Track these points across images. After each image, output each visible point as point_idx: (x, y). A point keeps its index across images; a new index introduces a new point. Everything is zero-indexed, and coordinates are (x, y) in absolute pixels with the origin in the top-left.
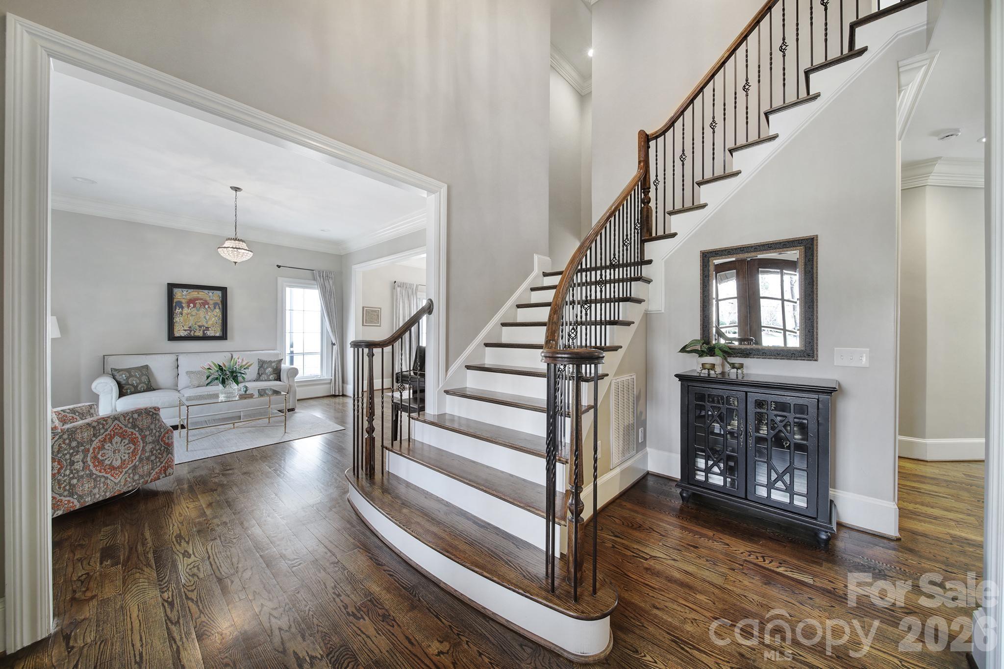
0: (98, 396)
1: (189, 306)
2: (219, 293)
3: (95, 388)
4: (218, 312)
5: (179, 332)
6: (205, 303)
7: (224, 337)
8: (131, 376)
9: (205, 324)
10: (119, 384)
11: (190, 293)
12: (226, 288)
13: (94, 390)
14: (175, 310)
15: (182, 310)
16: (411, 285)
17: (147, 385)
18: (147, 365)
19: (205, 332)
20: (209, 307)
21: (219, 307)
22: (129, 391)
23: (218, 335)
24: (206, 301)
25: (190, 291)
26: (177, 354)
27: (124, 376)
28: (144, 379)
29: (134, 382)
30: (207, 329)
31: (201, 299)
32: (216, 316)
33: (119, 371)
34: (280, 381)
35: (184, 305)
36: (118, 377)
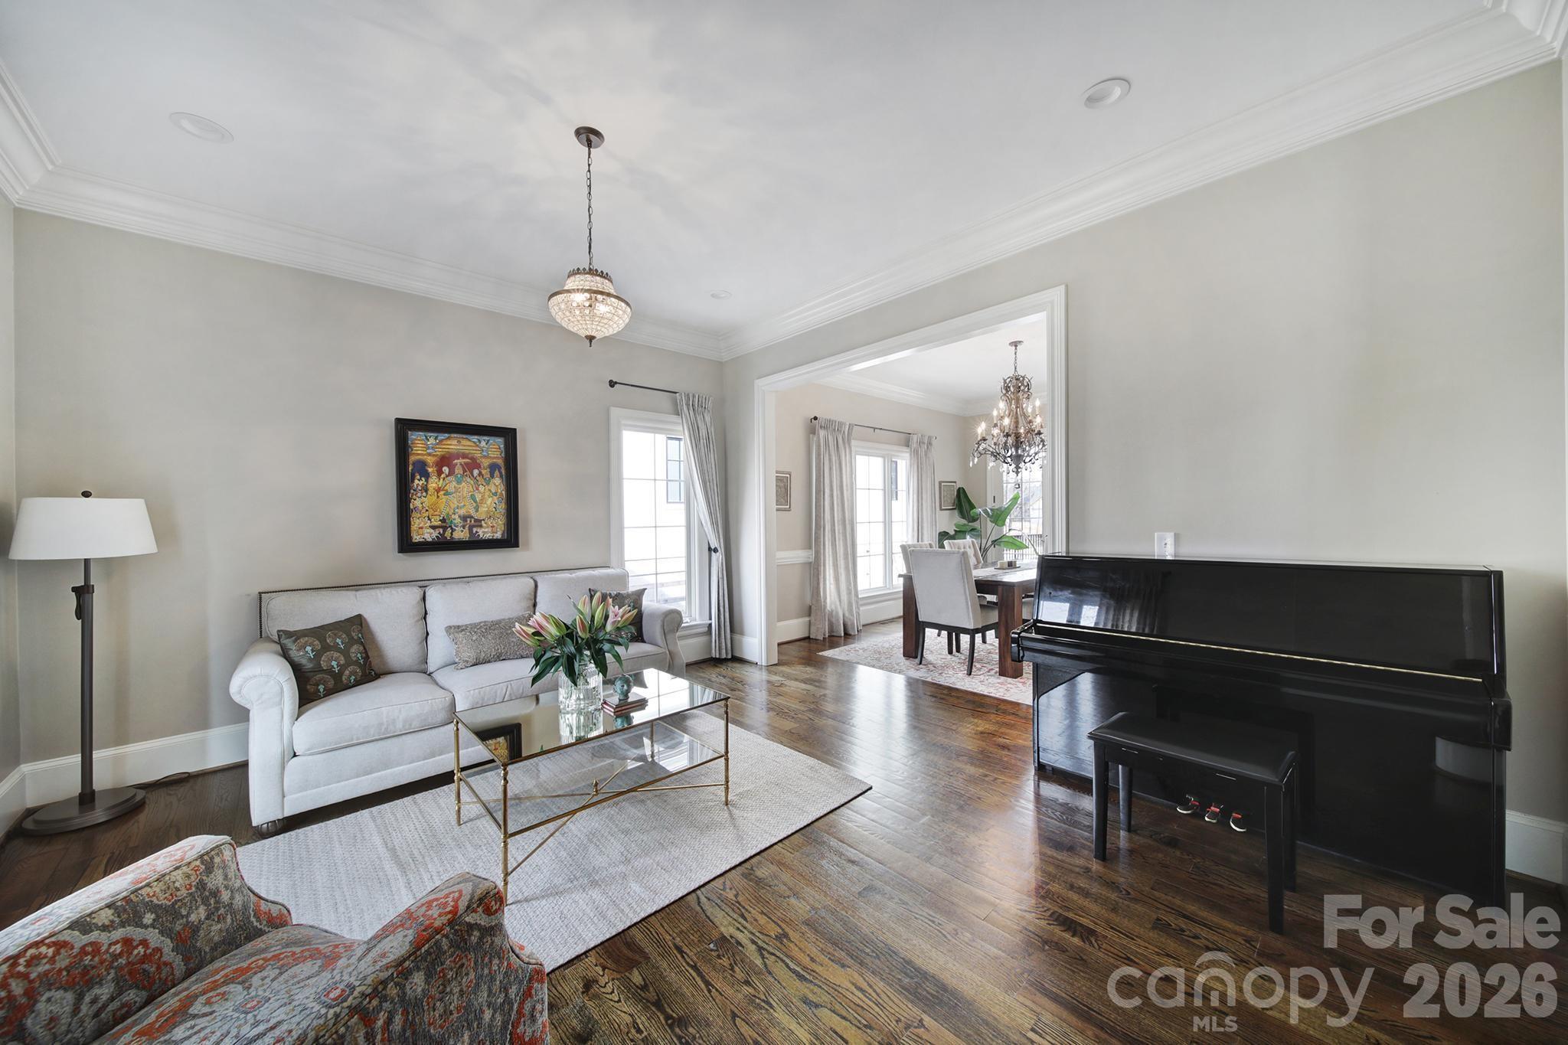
0: (247, 711)
1: (440, 472)
2: (499, 442)
3: (239, 692)
4: (498, 484)
5: (423, 530)
6: (472, 465)
7: (511, 539)
8: (326, 648)
9: (472, 512)
10: (297, 670)
11: (441, 441)
12: (515, 430)
13: (236, 698)
14: (413, 481)
15: (427, 481)
16: (841, 424)
17: (363, 667)
18: (359, 616)
19: (475, 530)
20: (480, 474)
21: (501, 473)
22: (321, 688)
23: (498, 535)
24: (473, 459)
25: (442, 436)
26: (423, 584)
27: (309, 649)
28: (355, 651)
29: (334, 663)
30: (478, 523)
31: (464, 456)
32: (495, 494)
33: (296, 635)
34: (643, 641)
35: (430, 470)
36: (295, 654)
